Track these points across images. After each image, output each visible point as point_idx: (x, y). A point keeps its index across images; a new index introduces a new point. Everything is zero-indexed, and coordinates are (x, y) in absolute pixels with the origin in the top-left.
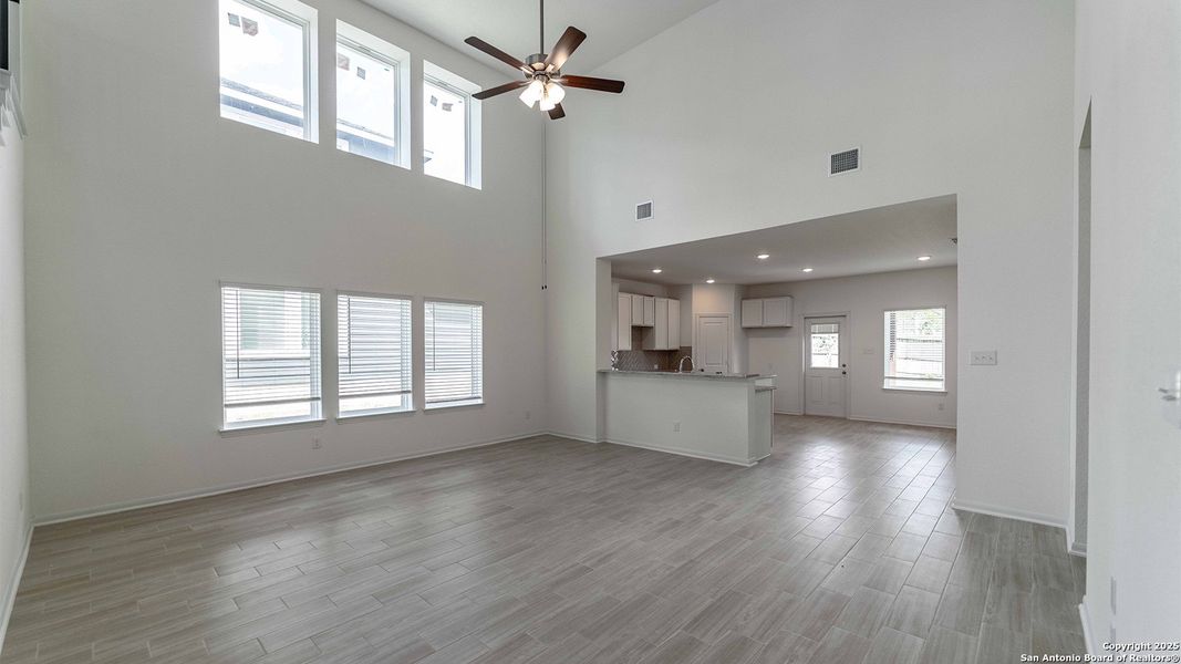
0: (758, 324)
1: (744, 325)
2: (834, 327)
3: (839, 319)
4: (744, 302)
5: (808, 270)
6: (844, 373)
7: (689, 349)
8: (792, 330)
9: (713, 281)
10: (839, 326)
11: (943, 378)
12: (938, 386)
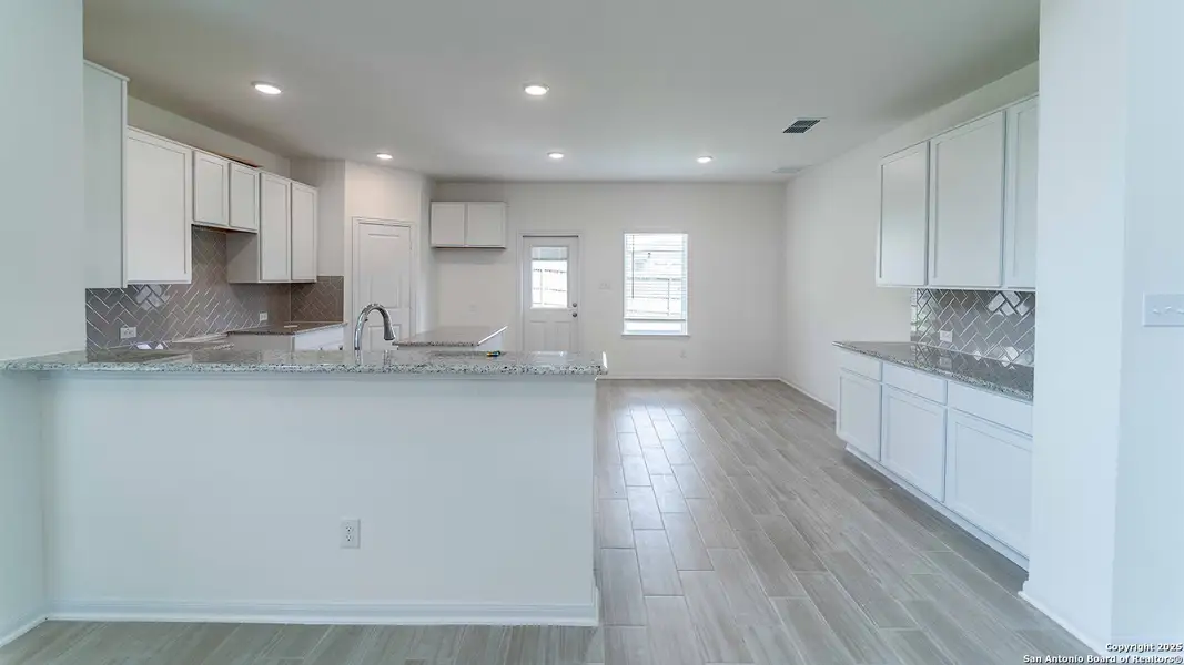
0: (457, 240)
1: (437, 242)
2: (562, 251)
3: (568, 241)
4: (434, 205)
5: (557, 156)
6: (575, 315)
7: (339, 281)
8: (505, 253)
9: (390, 157)
10: (568, 251)
11: (686, 317)
12: (679, 329)
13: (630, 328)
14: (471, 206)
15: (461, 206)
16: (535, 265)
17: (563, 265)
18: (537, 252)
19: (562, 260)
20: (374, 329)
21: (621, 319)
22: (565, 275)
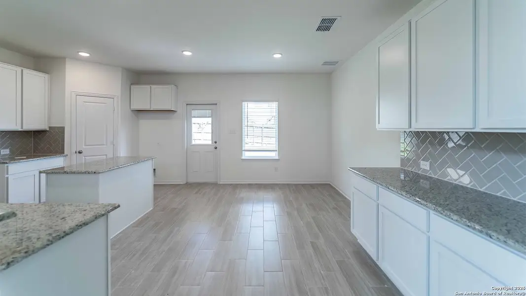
0: (146, 106)
2: (208, 112)
3: (211, 106)
4: (132, 87)
5: (187, 53)
6: (216, 148)
7: (62, 130)
8: (176, 114)
9: (88, 55)
10: (212, 112)
11: (277, 149)
12: (274, 155)
13: (247, 155)
14: (153, 87)
15: (148, 87)
16: (194, 120)
17: (209, 120)
18: (194, 113)
19: (209, 117)
20: (86, 158)
21: (241, 151)
22: (211, 125)
